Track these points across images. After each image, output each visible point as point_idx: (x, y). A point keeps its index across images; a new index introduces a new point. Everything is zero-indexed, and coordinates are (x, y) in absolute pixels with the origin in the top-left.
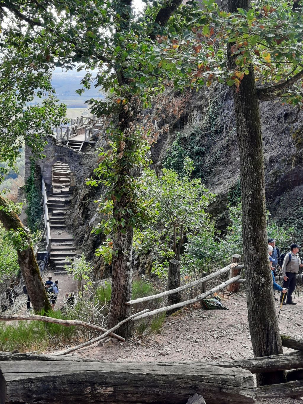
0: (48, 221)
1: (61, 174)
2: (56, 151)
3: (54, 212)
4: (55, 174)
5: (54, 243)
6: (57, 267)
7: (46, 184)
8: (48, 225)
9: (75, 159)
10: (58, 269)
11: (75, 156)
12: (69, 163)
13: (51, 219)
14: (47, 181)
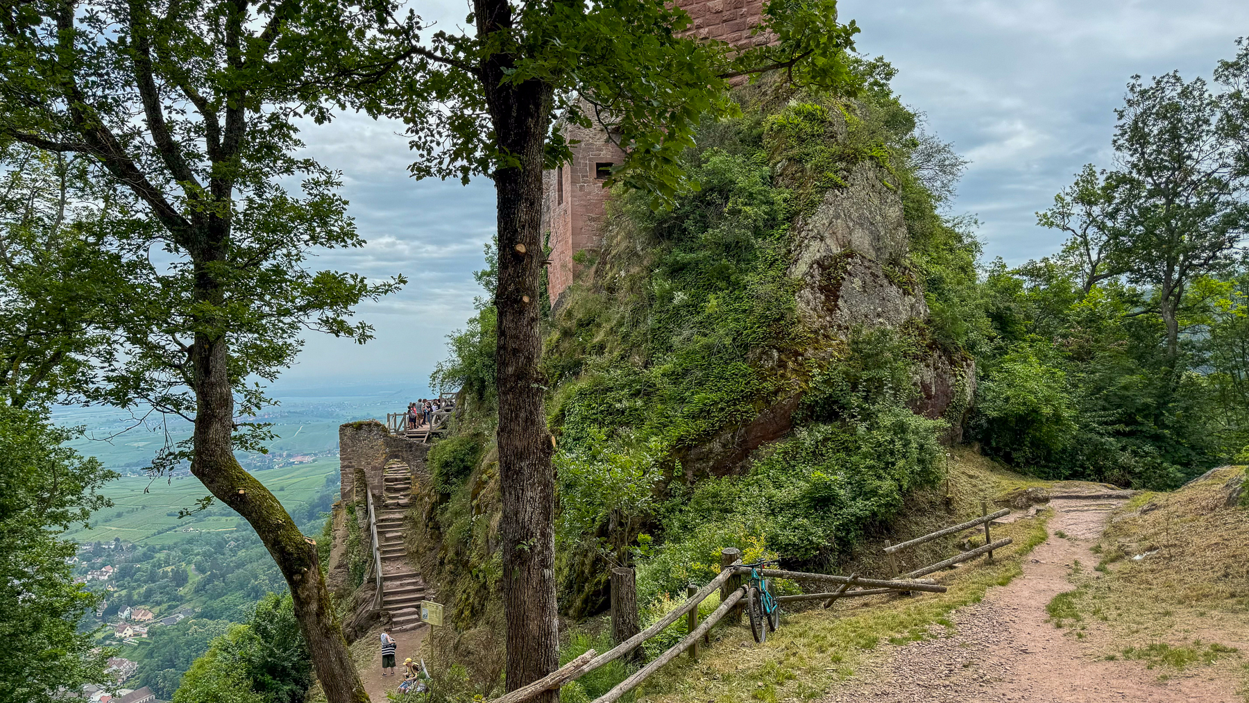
0: (378, 549)
1: (396, 480)
2: (387, 444)
3: (387, 536)
4: (387, 480)
5: (389, 583)
6: (394, 620)
7: (373, 495)
8: (378, 556)
9: (418, 453)
10: (396, 623)
11: (416, 450)
12: (408, 462)
13: (382, 546)
14: (376, 492)
